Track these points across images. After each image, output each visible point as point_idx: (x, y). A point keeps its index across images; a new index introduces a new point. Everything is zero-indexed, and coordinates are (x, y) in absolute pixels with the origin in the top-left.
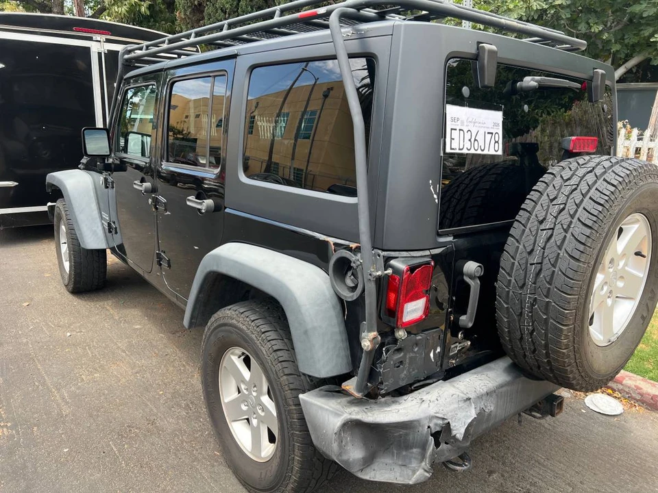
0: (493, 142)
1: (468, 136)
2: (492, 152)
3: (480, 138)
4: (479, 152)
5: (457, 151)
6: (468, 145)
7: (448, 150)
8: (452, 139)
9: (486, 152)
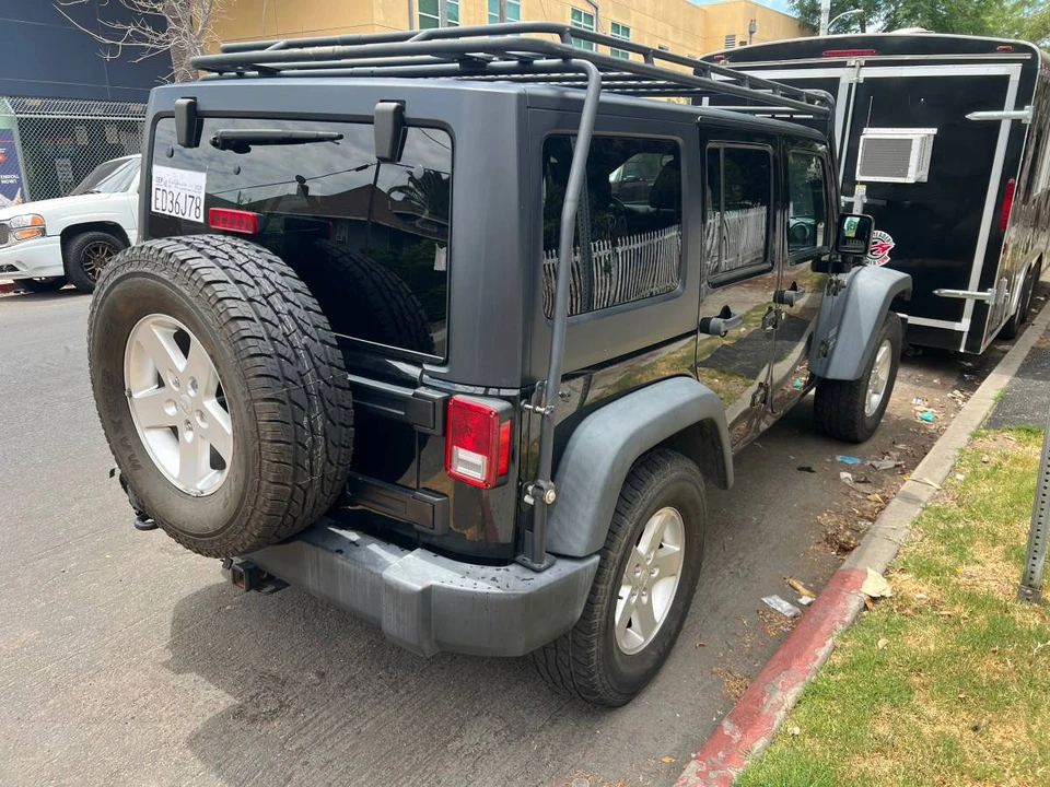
0: (194, 207)
1: (170, 197)
2: (193, 218)
3: (181, 200)
4: (180, 216)
5: (161, 211)
6: (170, 207)
7: (153, 209)
8: (157, 199)
9: (186, 217)
